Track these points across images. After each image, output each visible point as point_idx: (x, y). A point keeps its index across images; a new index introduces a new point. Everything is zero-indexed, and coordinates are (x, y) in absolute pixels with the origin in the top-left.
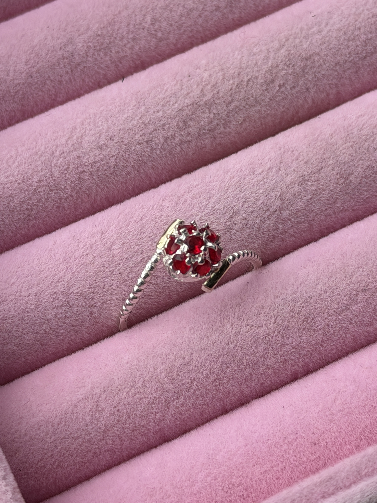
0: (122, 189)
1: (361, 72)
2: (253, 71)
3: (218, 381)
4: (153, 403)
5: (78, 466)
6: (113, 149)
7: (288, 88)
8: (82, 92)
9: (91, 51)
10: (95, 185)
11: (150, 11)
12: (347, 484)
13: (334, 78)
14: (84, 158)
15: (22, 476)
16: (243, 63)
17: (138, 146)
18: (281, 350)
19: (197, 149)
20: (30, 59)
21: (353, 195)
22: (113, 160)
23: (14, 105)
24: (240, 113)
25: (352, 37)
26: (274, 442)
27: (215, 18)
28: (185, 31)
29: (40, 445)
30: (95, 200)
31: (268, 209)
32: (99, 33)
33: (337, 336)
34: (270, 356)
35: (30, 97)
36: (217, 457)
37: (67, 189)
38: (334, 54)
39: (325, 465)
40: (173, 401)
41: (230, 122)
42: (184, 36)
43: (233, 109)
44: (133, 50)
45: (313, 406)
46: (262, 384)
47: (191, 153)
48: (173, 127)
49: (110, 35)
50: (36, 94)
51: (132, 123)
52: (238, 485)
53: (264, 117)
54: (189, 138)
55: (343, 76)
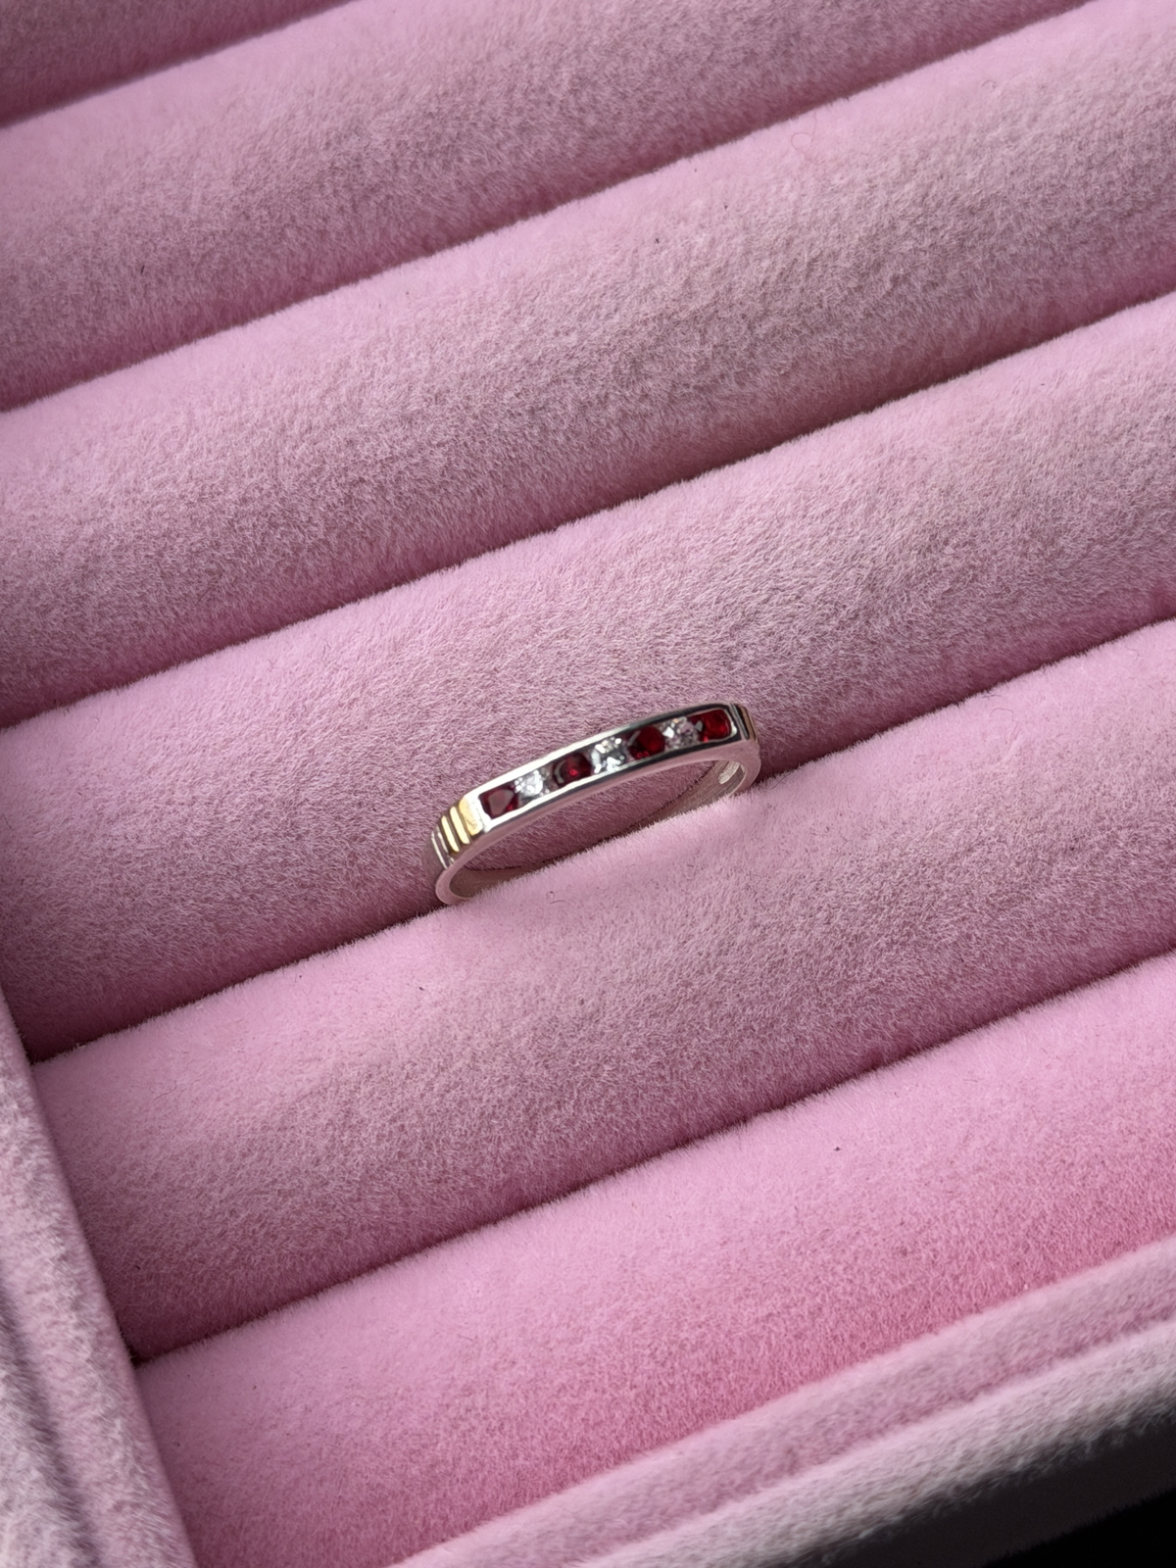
0: (460, 532)
1: (1118, 252)
2: (826, 238)
4: (494, 1113)
5: (289, 1264)
6: (442, 426)
7: (918, 286)
8: (380, 262)
10: (390, 518)
11: (568, 56)
13: (1042, 264)
14: (363, 444)
15: (142, 1281)
16: (803, 212)
17: (507, 421)
18: (839, 996)
19: (666, 436)
20: (246, 168)
21: (1066, 585)
22: (439, 454)
23: (197, 289)
24: (785, 347)
25: (1099, 157)
27: (740, 82)
28: (660, 113)
29: (192, 1207)
30: (387, 557)
31: (837, 611)
32: (433, 108)
33: (990, 966)
35: (241, 270)
36: (646, 1271)
37: (316, 525)
40: (547, 1111)
41: (756, 370)
42: (657, 126)
43: (766, 335)
44: (520, 159)
45: (908, 1149)
47: (648, 447)
48: (604, 376)
49: (459, 115)
50: (257, 263)
51: (494, 361)
52: (695, 1348)
53: (847, 360)
54: (645, 407)
55: (1066, 260)
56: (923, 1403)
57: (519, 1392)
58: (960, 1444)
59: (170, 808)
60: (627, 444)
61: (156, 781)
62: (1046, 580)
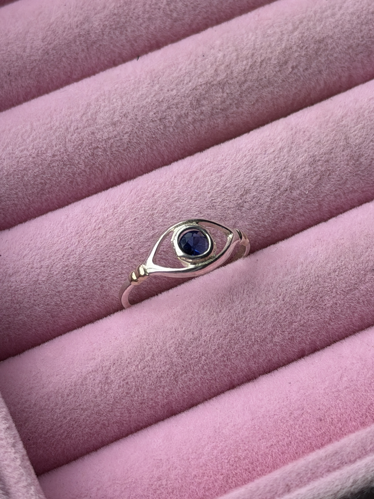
0: (134, 166)
2: (266, 53)
3: (226, 357)
4: (162, 376)
5: (86, 437)
6: (127, 126)
7: (301, 69)
8: (98, 70)
9: (107, 30)
10: (108, 161)
12: (352, 459)
13: (346, 61)
14: (98, 133)
15: (31, 445)
16: (257, 44)
17: (151, 123)
18: (289, 327)
19: (210, 128)
20: (47, 36)
21: (363, 176)
22: (126, 136)
23: (29, 81)
24: (253, 93)
25: (365, 21)
26: (281, 418)
28: (200, 12)
29: (49, 416)
30: (107, 176)
31: (279, 189)
32: (116, 11)
33: (344, 315)
34: (278, 333)
35: (46, 74)
36: (224, 431)
37: (81, 164)
38: (347, 37)
39: (330, 441)
40: (182, 375)
41: (243, 102)
42: (199, 17)
43: (246, 89)
44: (148, 29)
45: (319, 382)
46: (269, 361)
47: (203, 133)
48: (186, 106)
49: (126, 14)
50: (52, 71)
51: (146, 101)
52: (244, 459)
53: (276, 98)
54: (202, 117)
55: (355, 59)
56: (336, 465)
57: (179, 478)
58: (352, 477)
59: (33, 270)
60: (196, 131)
61: (26, 260)
62: (356, 175)
